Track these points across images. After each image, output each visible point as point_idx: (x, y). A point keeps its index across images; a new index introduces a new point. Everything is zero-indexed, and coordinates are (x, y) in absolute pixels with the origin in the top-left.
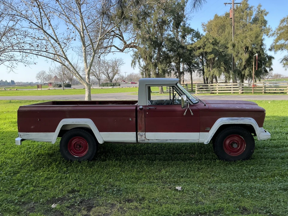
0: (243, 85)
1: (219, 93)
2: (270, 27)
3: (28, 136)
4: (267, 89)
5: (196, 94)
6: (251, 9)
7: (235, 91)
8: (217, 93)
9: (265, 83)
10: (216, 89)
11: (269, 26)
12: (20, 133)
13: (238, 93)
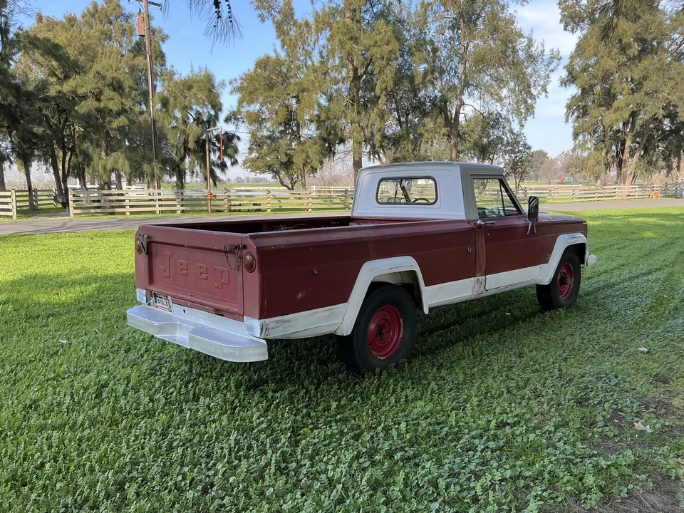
0: (182, 194)
1: (131, 213)
2: (174, 69)
3: (286, 325)
4: (233, 203)
5: (72, 215)
6: (129, 21)
7: (163, 209)
8: (128, 213)
9: (229, 191)
10: (124, 204)
11: (172, 66)
12: (268, 320)
13: (175, 211)
